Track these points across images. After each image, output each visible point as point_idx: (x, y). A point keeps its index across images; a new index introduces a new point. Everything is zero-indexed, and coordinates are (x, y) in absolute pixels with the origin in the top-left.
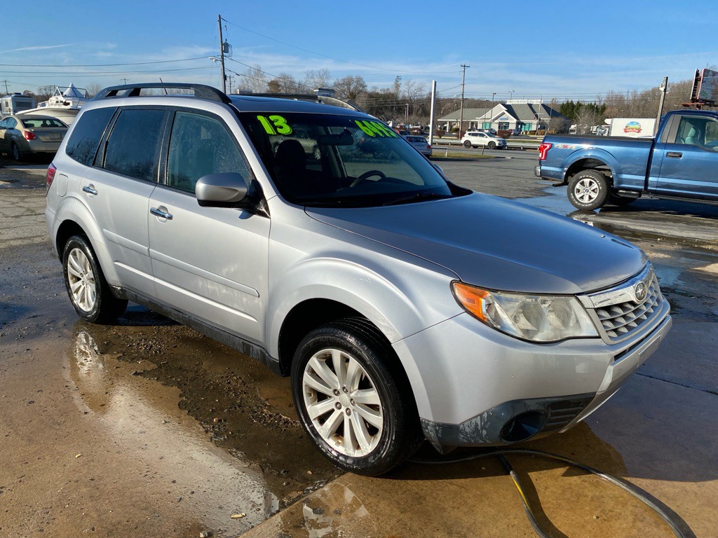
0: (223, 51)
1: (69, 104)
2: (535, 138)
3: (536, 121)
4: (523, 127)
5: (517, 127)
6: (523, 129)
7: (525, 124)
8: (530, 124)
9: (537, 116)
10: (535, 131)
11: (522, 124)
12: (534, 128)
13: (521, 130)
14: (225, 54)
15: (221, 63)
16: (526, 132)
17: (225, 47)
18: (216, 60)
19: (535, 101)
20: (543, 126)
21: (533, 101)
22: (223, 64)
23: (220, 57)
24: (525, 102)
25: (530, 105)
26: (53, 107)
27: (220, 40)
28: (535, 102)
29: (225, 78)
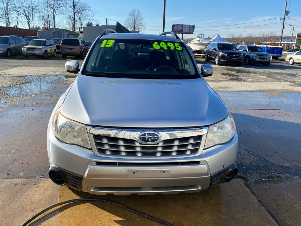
0: (285, 15)
1: (200, 41)
14: (286, 16)
15: (283, 20)
17: (287, 13)
18: (281, 19)
22: (284, 21)
23: (283, 18)
26: (195, 42)
27: (285, 10)
29: (284, 28)
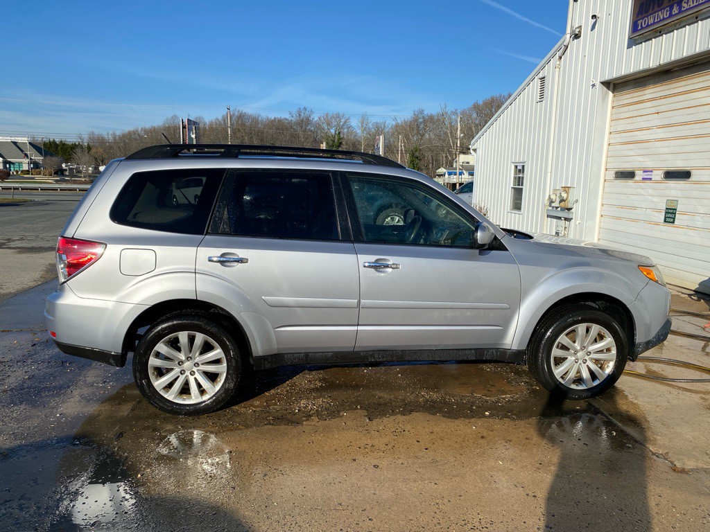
2: (33, 178)
3: (27, 161)
4: (12, 166)
5: (5, 167)
6: (12, 169)
7: (13, 164)
8: (20, 164)
9: (26, 155)
10: (28, 171)
11: (10, 163)
12: (25, 167)
13: (10, 170)
16: (17, 172)
19: (20, 138)
20: (36, 165)
21: (16, 138)
24: (9, 139)
25: (15, 143)
28: (19, 140)
